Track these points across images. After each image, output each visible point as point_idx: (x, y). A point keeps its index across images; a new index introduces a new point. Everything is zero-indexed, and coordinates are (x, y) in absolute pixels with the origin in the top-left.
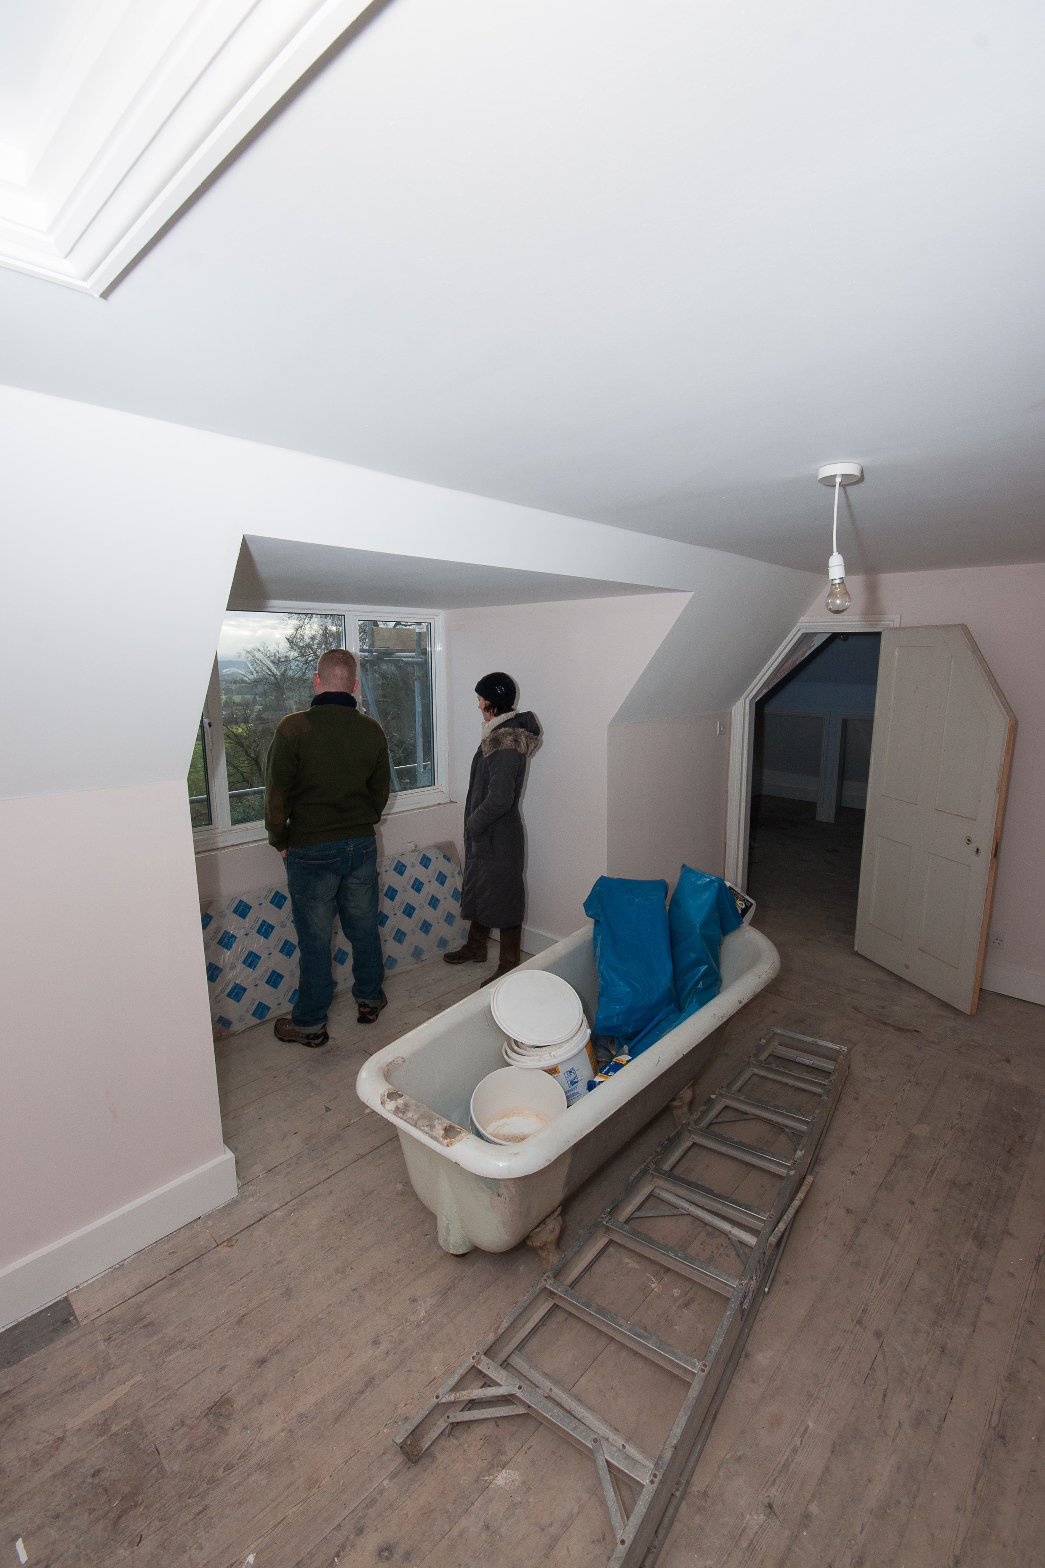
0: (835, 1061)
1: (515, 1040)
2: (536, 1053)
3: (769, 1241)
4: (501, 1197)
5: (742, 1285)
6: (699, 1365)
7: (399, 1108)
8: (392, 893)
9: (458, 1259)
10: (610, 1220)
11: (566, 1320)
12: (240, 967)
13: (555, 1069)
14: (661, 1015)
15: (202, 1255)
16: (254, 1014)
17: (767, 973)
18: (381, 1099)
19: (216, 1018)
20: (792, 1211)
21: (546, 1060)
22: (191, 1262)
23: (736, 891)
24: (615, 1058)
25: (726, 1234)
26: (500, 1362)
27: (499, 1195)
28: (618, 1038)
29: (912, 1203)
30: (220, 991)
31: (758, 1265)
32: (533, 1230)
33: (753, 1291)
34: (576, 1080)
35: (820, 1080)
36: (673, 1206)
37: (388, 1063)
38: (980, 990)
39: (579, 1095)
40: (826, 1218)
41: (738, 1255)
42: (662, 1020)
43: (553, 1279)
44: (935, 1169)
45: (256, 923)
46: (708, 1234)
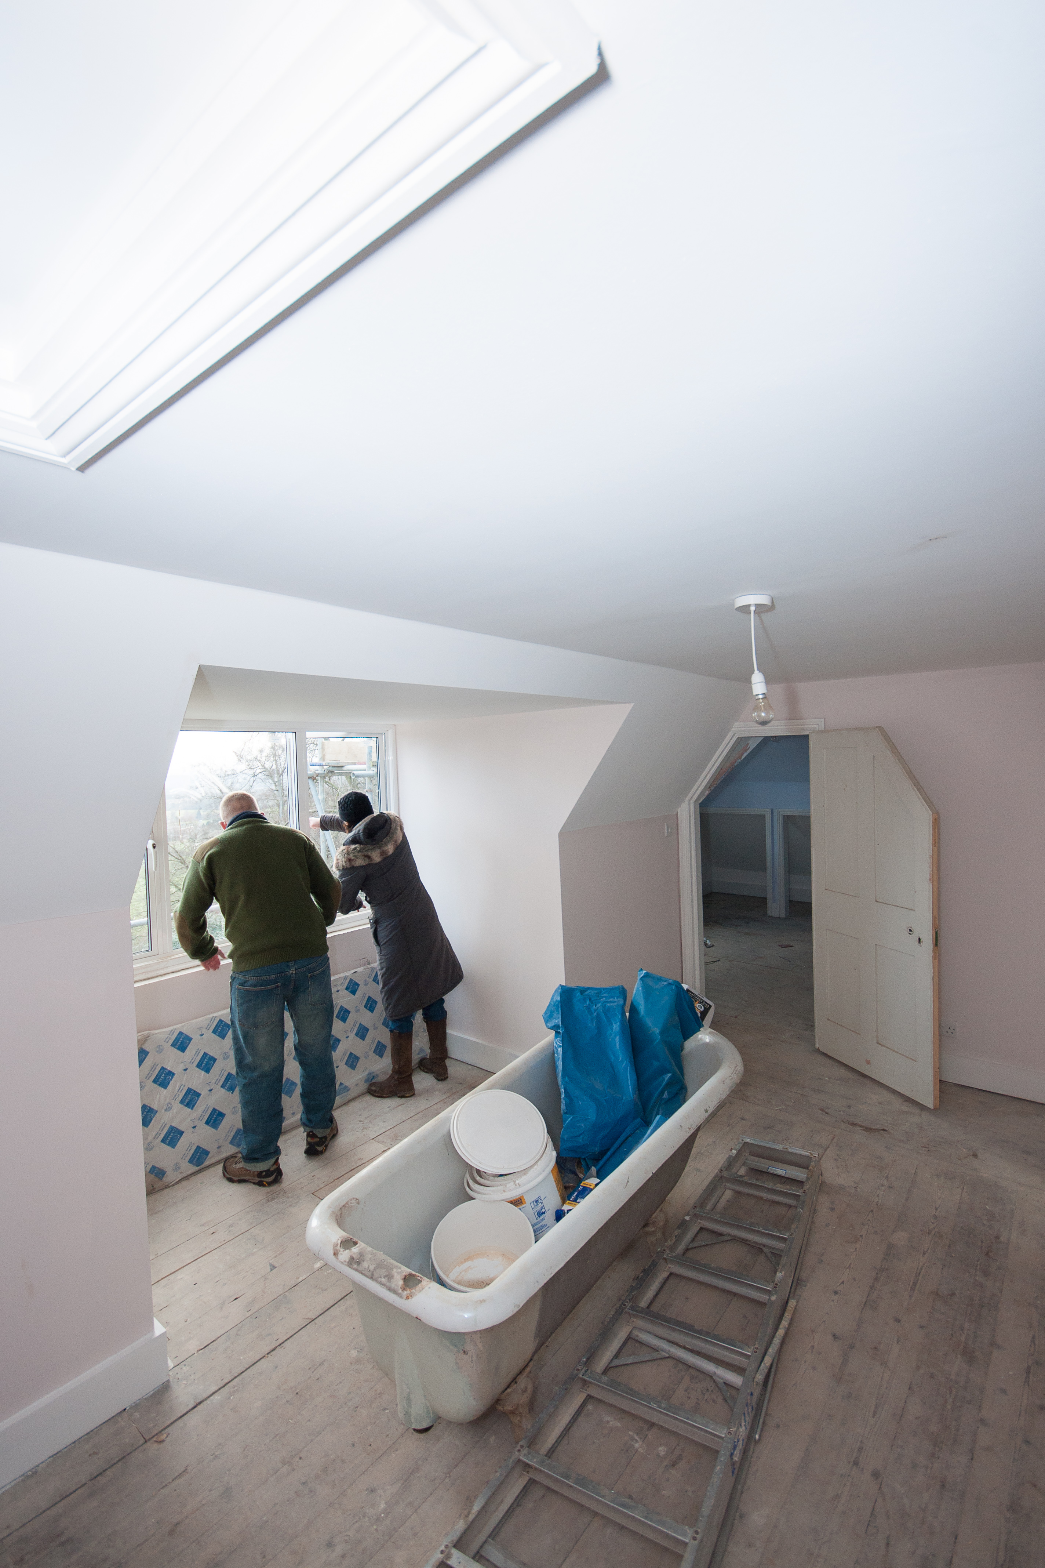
0: (807, 1168)
1: (477, 1169)
2: (501, 1183)
3: (756, 1380)
4: (467, 1354)
5: (731, 1434)
6: (690, 1532)
7: (353, 1258)
8: (344, 1014)
9: (422, 1436)
10: (586, 1371)
11: (543, 1497)
12: (177, 1106)
13: (521, 1200)
14: (628, 1131)
15: (128, 1454)
16: (190, 1161)
17: (730, 1078)
18: (334, 1248)
19: (149, 1167)
20: (777, 1341)
21: (510, 1190)
22: (115, 1464)
23: (693, 994)
24: (583, 1182)
25: (711, 1376)
26: (472, 1554)
27: (464, 1352)
28: (585, 1159)
29: (898, 1320)
30: (153, 1137)
31: (746, 1409)
32: (503, 1392)
33: (743, 1440)
34: (543, 1210)
35: (794, 1191)
36: (653, 1348)
37: (341, 1207)
38: (940, 1082)
39: (546, 1227)
40: (813, 1346)
41: (725, 1400)
42: (629, 1136)
43: (527, 1448)
44: (918, 1280)
45: (197, 1057)
46: (692, 1378)
